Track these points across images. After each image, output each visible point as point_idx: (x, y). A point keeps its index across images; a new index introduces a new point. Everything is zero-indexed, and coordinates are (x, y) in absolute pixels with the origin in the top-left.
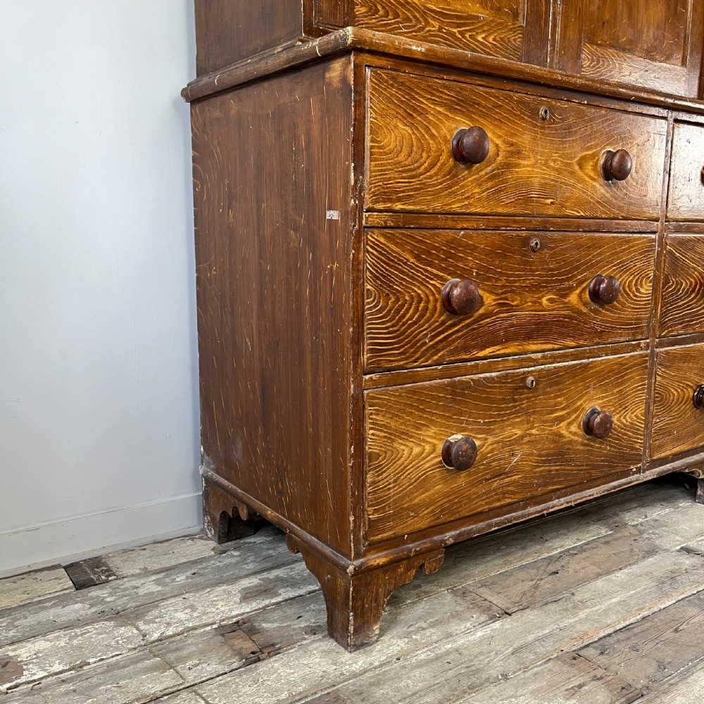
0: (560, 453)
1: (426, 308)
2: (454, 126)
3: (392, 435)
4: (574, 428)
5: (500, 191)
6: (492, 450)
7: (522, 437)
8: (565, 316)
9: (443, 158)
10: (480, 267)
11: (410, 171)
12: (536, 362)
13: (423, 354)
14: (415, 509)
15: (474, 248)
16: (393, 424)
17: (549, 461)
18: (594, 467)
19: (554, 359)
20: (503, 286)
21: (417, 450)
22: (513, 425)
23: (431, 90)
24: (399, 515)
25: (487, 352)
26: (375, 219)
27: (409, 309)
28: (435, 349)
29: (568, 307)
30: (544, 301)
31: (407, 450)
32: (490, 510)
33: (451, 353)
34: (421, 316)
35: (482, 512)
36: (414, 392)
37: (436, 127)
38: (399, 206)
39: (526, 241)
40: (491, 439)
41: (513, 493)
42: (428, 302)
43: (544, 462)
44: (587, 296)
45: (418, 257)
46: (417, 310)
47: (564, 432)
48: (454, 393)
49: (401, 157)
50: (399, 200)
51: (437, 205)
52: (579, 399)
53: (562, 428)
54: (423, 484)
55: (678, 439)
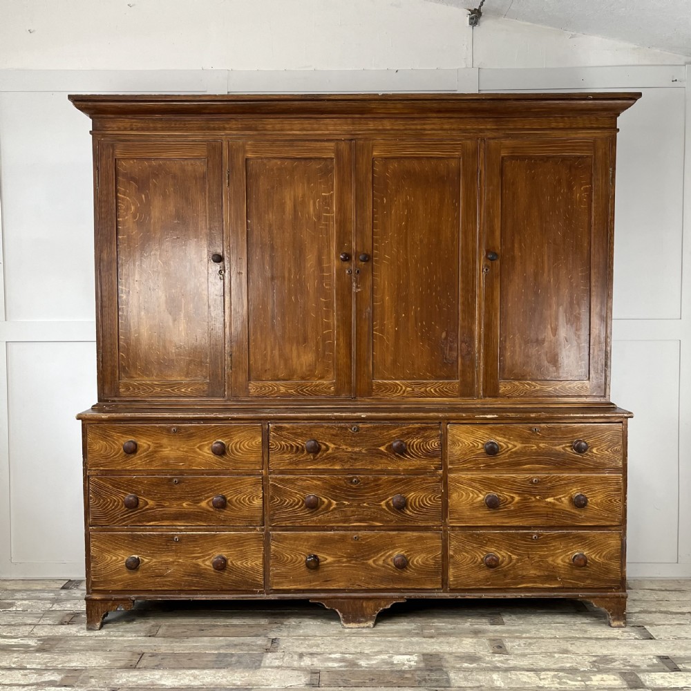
0: (199, 573)
1: (118, 505)
2: (126, 440)
3: (103, 551)
4: (207, 563)
5: (153, 461)
6: (156, 565)
7: (173, 562)
8: (198, 512)
9: (121, 452)
10: (145, 490)
11: (106, 457)
12: (181, 531)
13: (117, 522)
14: (115, 582)
15: (141, 483)
16: (102, 547)
17: (192, 576)
18: (224, 584)
19: (193, 530)
20: (159, 498)
21: (114, 558)
22: (168, 556)
23: (114, 428)
24: (106, 582)
25: (151, 523)
26: (93, 473)
27: (109, 505)
28: (124, 520)
29: (200, 508)
30: (184, 505)
31: (109, 557)
32: (156, 590)
33: (132, 522)
34: (116, 507)
35: (151, 590)
36: (113, 536)
37: (117, 440)
38: (102, 468)
39: (170, 480)
40: (154, 560)
41: (168, 585)
42: (119, 502)
43: (188, 575)
44: (211, 504)
45: (113, 486)
46: (113, 505)
47: (201, 564)
48: (132, 538)
49: (102, 452)
50: (102, 466)
51: (119, 468)
52: (211, 550)
53: (200, 561)
54: (118, 572)
55: (295, 582)
